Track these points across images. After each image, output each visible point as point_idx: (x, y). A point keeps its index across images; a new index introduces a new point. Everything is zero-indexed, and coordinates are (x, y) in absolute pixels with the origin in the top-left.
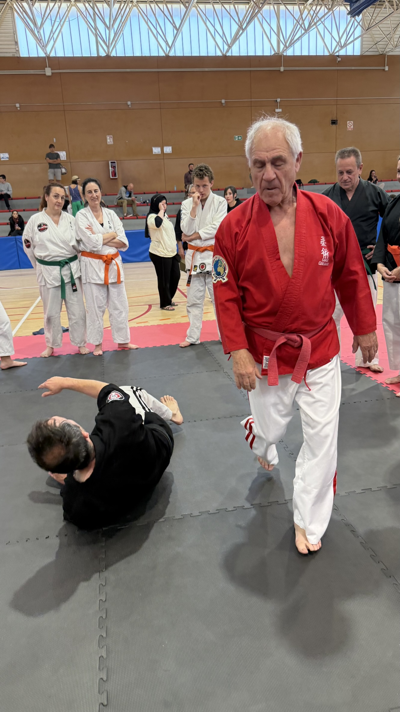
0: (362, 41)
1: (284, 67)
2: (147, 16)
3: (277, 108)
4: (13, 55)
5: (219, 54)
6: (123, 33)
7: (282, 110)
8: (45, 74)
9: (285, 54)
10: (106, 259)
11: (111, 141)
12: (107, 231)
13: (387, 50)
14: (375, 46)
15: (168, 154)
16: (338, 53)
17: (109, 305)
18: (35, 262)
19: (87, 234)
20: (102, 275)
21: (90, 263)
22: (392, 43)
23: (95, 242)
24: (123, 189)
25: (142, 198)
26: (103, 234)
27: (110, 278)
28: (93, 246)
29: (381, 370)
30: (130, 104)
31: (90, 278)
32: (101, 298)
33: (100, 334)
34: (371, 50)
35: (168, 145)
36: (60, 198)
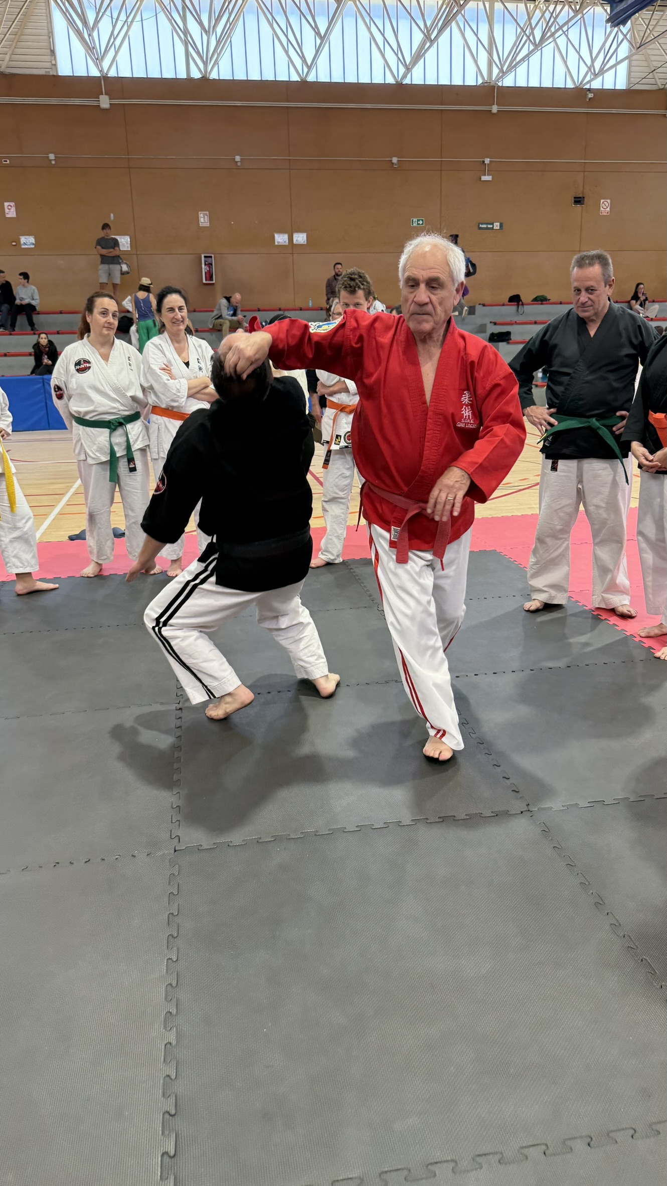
0: (630, 66)
1: (498, 105)
2: (271, 14)
3: (485, 175)
4: (46, 72)
5: (390, 80)
6: (231, 41)
7: (493, 178)
8: (99, 106)
9: (500, 84)
11: (207, 221)
12: (195, 375)
14: (651, 76)
15: (301, 246)
16: (589, 84)
18: (71, 422)
19: (162, 379)
21: (166, 426)
23: (174, 392)
24: (224, 301)
26: (189, 379)
28: (171, 398)
29: (633, 615)
30: (239, 160)
31: (165, 451)
34: (644, 81)
35: (300, 231)
36: (111, 315)
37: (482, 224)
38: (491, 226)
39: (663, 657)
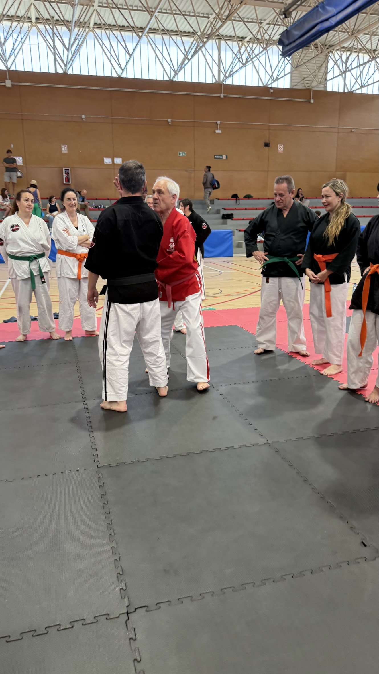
0: (291, 77)
1: (224, 94)
2: (101, 40)
3: (217, 130)
5: (166, 79)
6: (79, 54)
7: (222, 132)
8: (5, 86)
9: (225, 83)
10: (80, 257)
11: (66, 150)
12: (81, 234)
13: (313, 85)
14: (302, 82)
16: (271, 85)
17: (80, 297)
18: (7, 258)
19: (64, 235)
20: (76, 271)
21: (65, 260)
22: (317, 80)
23: (70, 242)
25: (94, 203)
26: (78, 236)
27: (82, 273)
28: (69, 246)
29: (309, 355)
30: (84, 118)
31: (65, 273)
32: (73, 290)
33: (71, 321)
34: (299, 84)
35: (118, 157)
36: (30, 201)
37: (216, 156)
38: (221, 157)
39: (324, 374)
